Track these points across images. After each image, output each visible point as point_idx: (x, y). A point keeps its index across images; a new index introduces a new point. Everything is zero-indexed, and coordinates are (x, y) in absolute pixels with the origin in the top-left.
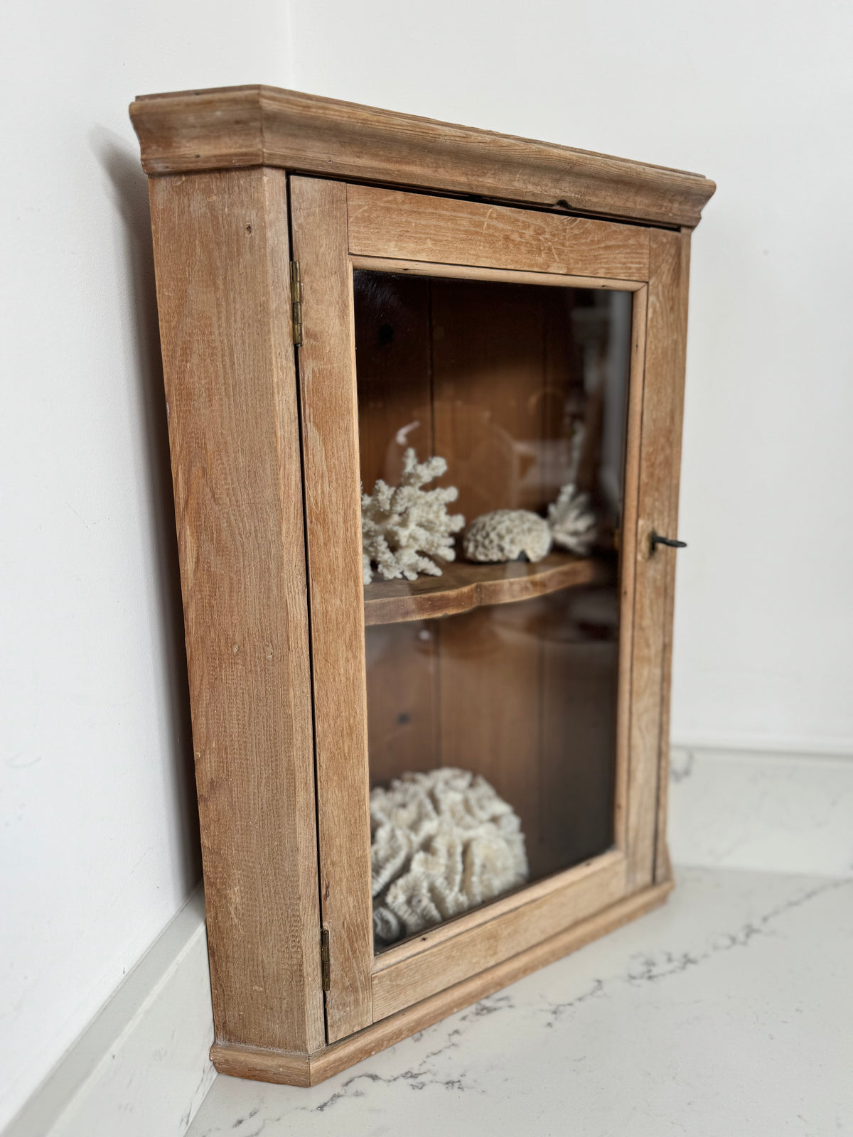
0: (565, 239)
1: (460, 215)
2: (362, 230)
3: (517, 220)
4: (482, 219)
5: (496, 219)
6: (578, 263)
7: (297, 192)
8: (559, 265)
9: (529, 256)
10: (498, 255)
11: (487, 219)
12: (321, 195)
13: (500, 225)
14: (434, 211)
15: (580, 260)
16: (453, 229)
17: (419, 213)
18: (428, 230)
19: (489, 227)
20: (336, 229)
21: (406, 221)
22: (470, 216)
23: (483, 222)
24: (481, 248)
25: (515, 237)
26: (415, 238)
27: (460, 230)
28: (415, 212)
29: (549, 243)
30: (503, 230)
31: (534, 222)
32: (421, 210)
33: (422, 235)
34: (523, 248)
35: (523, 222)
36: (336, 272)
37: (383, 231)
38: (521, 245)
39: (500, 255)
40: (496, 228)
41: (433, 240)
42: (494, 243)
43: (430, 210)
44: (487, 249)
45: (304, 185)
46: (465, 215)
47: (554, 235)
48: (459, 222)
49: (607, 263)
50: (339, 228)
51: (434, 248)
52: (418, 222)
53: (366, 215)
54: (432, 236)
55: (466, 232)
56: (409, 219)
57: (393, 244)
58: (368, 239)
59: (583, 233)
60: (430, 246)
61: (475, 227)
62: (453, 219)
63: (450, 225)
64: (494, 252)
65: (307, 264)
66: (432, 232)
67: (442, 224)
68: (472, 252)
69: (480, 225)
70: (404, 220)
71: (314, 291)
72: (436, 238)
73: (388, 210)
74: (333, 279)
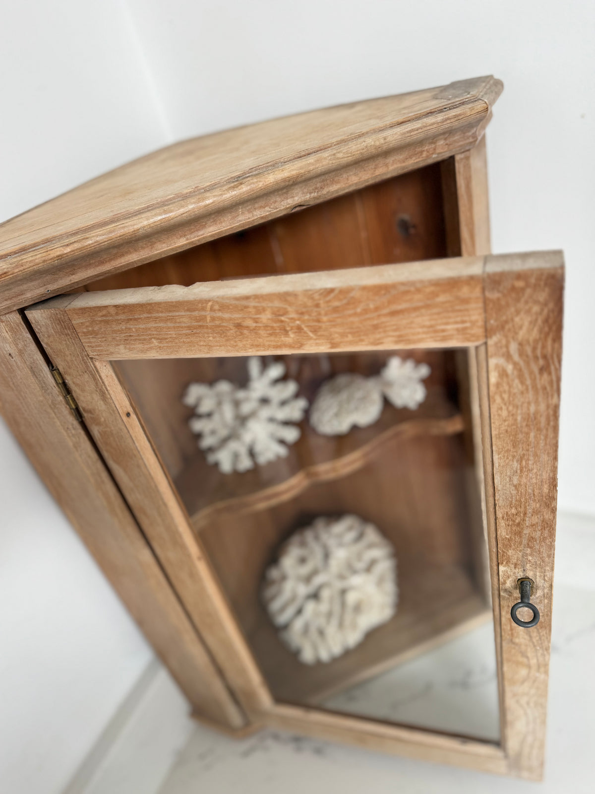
0: (319, 314)
1: (177, 314)
2: (92, 340)
3: (246, 307)
4: (203, 313)
5: (219, 310)
6: (347, 336)
7: (34, 322)
8: (317, 341)
9: (272, 338)
10: (232, 342)
11: (208, 312)
12: (51, 320)
13: (226, 316)
14: (149, 316)
15: (350, 333)
16: (174, 327)
17: (135, 319)
18: (149, 332)
19: (213, 319)
20: (72, 342)
21: (126, 328)
22: (188, 313)
23: (205, 317)
24: (211, 338)
25: (249, 323)
26: (140, 340)
27: (182, 327)
28: (131, 319)
29: (298, 322)
30: (231, 319)
31: (270, 305)
32: (136, 317)
33: (145, 337)
34: (262, 332)
35: (255, 307)
36: (86, 372)
37: (110, 339)
38: (259, 330)
39: (236, 342)
40: (222, 319)
41: (158, 339)
42: (224, 332)
43: (145, 315)
44: (218, 339)
45: (36, 316)
46: (183, 313)
47: (302, 313)
48: (178, 321)
49: (395, 330)
50: (74, 341)
51: (161, 345)
52: (138, 327)
53: (90, 329)
54: (155, 336)
55: (189, 327)
56: (128, 326)
57: (122, 347)
58: (99, 346)
59: (348, 304)
60: (157, 344)
61: (197, 322)
62: (171, 319)
63: (170, 324)
64: (227, 340)
65: (64, 369)
66: (155, 333)
67: (161, 325)
68: (202, 343)
69: (203, 318)
70: (124, 328)
71: (77, 385)
72: (160, 337)
73: (107, 322)
74: (86, 376)
